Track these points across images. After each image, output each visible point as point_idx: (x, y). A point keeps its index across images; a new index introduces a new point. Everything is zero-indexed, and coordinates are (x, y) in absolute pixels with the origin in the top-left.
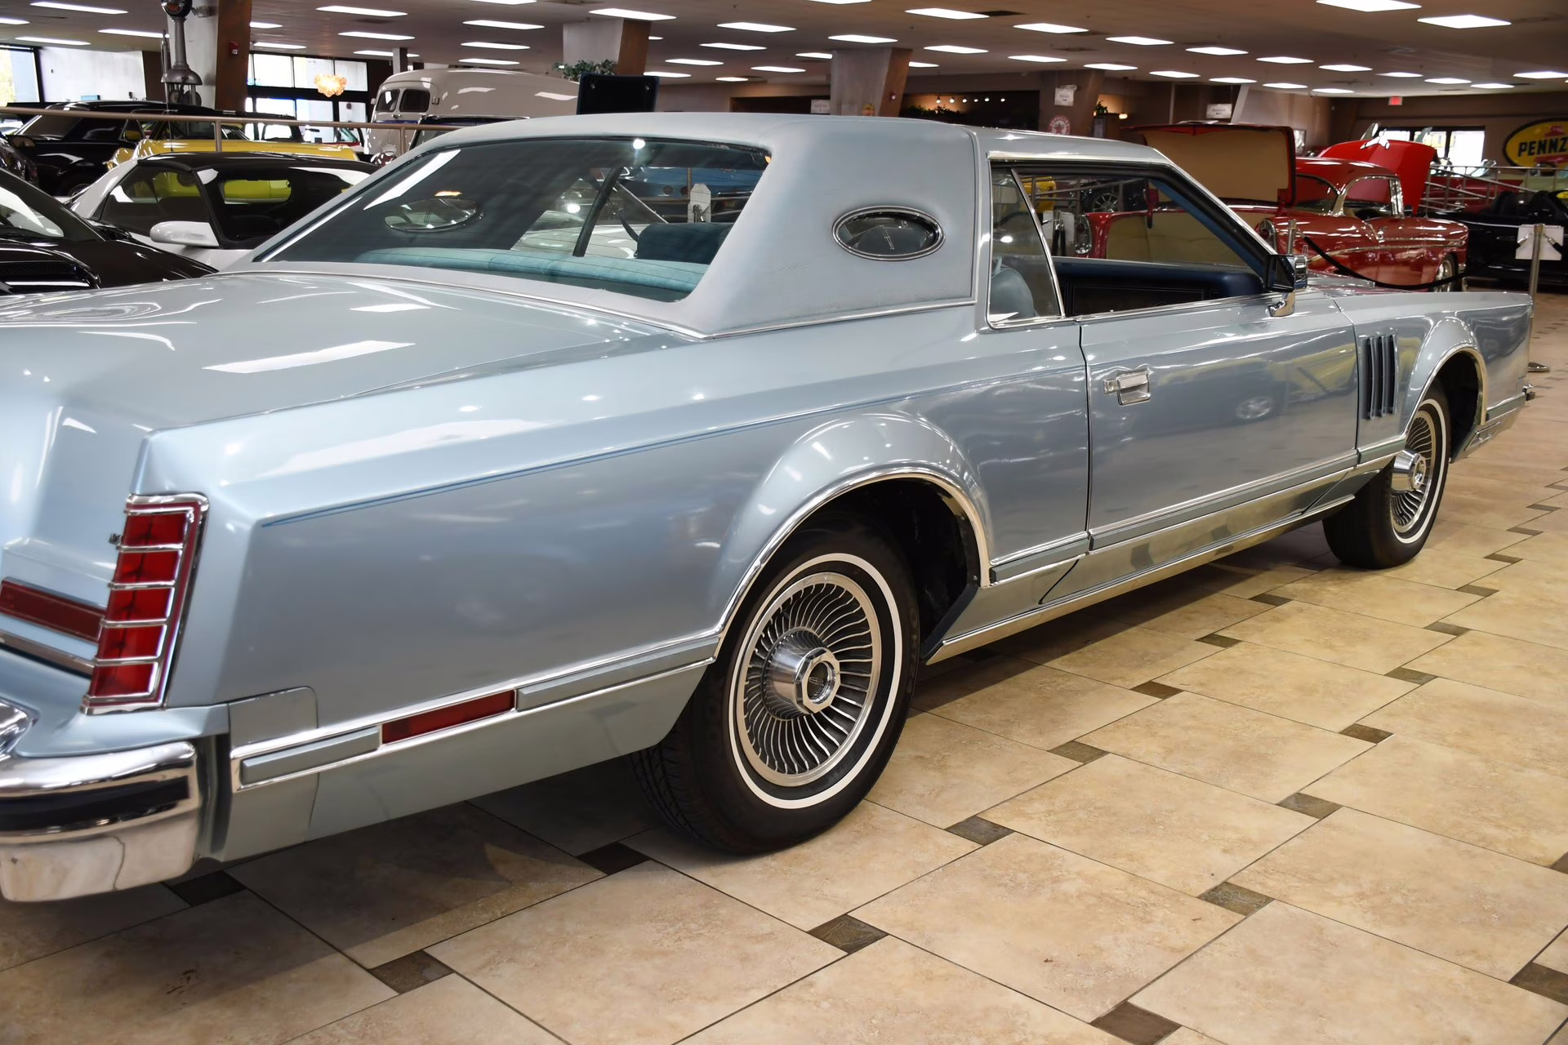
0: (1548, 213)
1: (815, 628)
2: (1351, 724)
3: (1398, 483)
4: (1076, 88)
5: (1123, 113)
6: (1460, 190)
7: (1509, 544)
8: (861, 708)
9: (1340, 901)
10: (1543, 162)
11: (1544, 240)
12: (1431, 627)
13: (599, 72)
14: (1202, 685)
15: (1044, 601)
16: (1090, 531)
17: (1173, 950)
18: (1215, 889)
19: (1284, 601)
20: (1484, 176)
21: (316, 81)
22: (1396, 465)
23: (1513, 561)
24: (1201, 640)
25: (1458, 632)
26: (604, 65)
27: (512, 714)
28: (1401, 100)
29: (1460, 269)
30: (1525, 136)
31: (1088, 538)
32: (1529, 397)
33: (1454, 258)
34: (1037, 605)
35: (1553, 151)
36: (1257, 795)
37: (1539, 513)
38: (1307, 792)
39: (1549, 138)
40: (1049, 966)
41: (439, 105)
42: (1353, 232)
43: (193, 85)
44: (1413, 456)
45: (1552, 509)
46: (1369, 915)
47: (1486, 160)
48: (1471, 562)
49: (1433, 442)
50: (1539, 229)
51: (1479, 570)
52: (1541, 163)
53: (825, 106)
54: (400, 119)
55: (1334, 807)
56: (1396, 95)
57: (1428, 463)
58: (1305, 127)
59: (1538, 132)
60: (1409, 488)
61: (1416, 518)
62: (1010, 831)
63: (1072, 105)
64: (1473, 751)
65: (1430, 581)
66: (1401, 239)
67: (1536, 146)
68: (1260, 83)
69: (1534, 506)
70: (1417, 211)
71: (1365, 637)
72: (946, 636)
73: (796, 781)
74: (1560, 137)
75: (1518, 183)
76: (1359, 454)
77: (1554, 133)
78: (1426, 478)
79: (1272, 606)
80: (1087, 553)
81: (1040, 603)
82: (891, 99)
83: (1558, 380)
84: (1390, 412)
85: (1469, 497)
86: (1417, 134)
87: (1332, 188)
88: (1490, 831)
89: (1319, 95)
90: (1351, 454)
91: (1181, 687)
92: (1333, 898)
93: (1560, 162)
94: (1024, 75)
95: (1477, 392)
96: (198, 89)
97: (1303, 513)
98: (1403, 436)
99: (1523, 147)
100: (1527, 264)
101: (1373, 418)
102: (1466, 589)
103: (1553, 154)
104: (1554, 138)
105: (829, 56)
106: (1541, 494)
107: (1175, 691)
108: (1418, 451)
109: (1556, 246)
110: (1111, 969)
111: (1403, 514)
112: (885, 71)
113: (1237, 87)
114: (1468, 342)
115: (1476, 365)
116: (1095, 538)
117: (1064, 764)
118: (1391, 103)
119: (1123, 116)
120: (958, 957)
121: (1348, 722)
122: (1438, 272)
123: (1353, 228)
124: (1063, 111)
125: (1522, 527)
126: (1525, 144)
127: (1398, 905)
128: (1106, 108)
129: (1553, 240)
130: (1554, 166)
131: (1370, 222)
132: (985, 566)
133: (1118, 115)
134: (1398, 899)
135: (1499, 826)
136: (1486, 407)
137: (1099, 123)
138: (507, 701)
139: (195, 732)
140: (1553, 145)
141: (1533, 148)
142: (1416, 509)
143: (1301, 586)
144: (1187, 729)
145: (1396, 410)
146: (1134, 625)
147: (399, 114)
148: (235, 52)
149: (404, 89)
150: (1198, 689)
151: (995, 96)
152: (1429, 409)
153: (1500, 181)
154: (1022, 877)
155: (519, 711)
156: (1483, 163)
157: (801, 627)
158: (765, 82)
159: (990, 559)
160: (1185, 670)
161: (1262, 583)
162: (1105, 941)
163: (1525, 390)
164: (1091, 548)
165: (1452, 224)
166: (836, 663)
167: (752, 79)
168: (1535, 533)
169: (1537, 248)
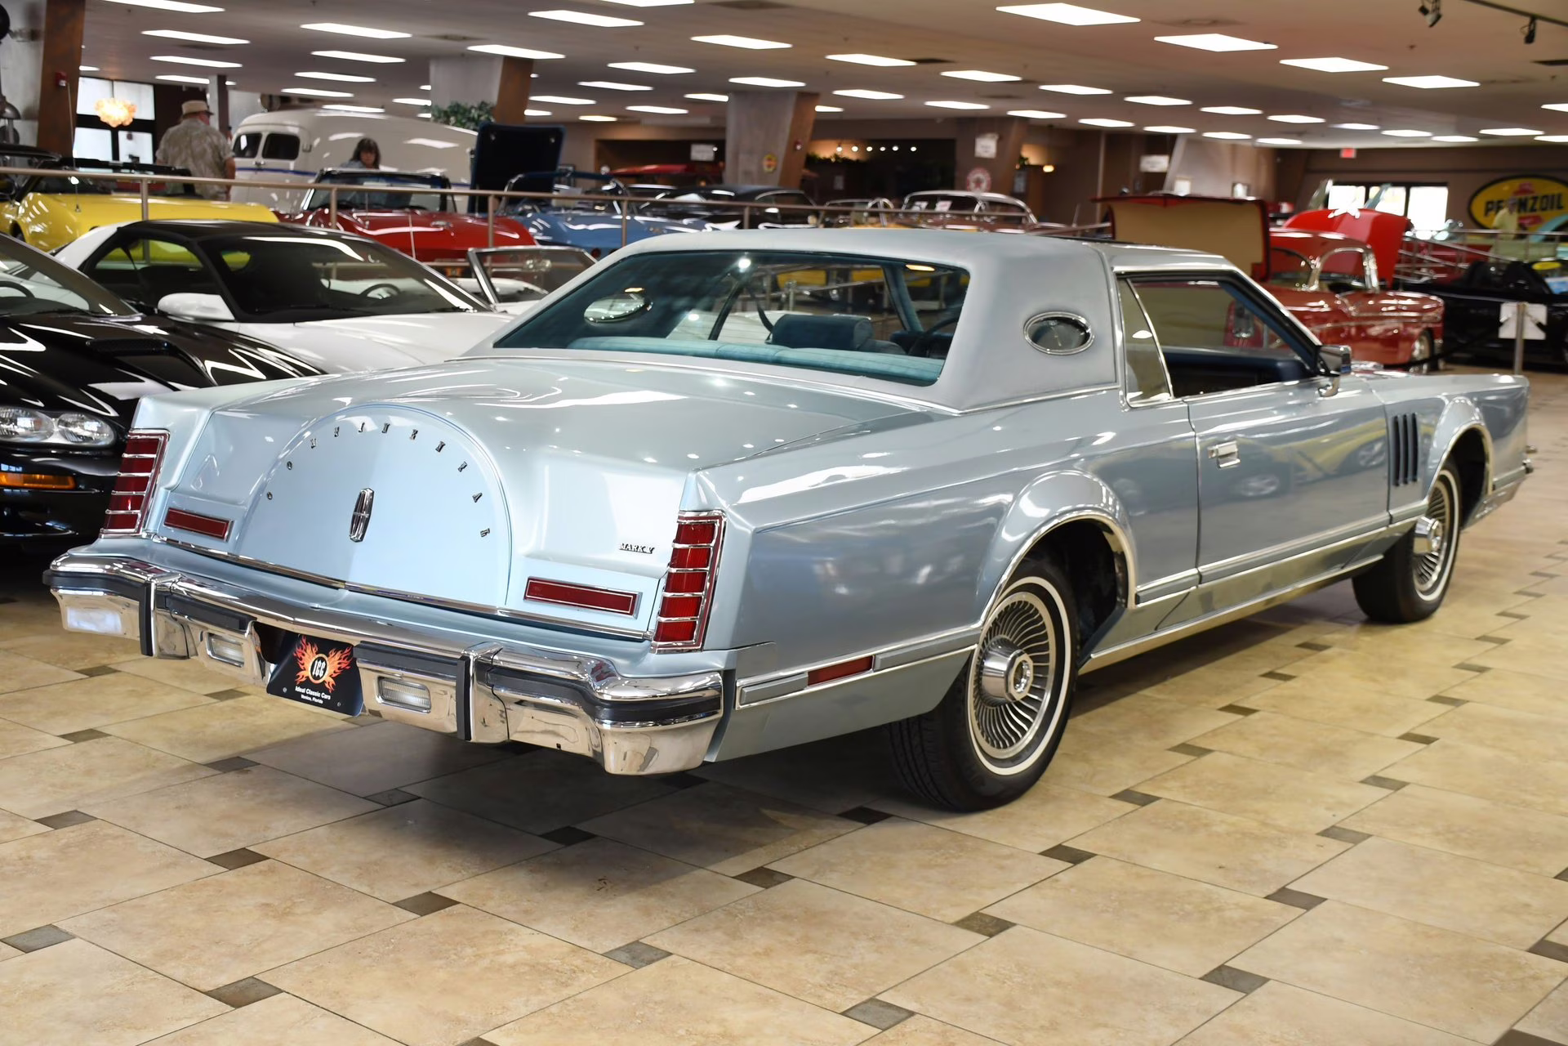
1: (1010, 638)
2: (1405, 732)
3: (1419, 547)
4: (997, 137)
5: (1048, 164)
6: (1426, 257)
7: (1517, 604)
8: (1041, 702)
9: (1423, 836)
11: (1527, 320)
12: (1456, 667)
13: (476, 116)
14: (1274, 706)
15: (1160, 627)
16: (1199, 569)
17: (1308, 861)
18: (1327, 830)
19: (1325, 647)
20: (1449, 239)
21: (98, 107)
22: (1417, 531)
23: (1521, 617)
24: (1264, 675)
25: (1482, 670)
26: (480, 108)
27: (870, 674)
28: (1354, 151)
29: (1436, 345)
30: (1490, 194)
31: (1197, 574)
32: (1528, 470)
33: (1430, 334)
34: (1153, 631)
36: (1342, 776)
37: (1539, 579)
38: (1379, 775)
39: (1517, 197)
40: (1221, 870)
41: (311, 153)
42: (1322, 307)
43: (10, 119)
44: (1431, 522)
45: (1552, 576)
46: (1446, 844)
47: (1450, 221)
48: (1486, 618)
49: (1447, 510)
50: (1521, 308)
51: (1495, 625)
53: (707, 152)
54: (263, 167)
55: (1404, 784)
56: (1349, 147)
57: (1444, 528)
58: (1249, 181)
60: (1426, 551)
61: (1434, 577)
62: (1158, 798)
63: (994, 156)
64: (1507, 750)
65: (1451, 633)
66: (1370, 314)
68: (1200, 133)
69: (1536, 574)
70: (1391, 283)
71: (1403, 673)
72: (1095, 650)
73: (1005, 754)
74: (1530, 196)
75: (1487, 248)
76: (1391, 516)
77: (1522, 191)
78: (1442, 542)
79: (1314, 652)
80: (1197, 587)
82: (795, 149)
83: (1547, 460)
84: (1415, 480)
85: (1473, 566)
86: (1374, 191)
87: (1306, 262)
88: (1528, 798)
89: (1264, 145)
90: (1384, 517)
91: (1257, 708)
92: (1417, 835)
93: (1533, 223)
94: (939, 121)
96: (17, 124)
97: (1343, 568)
98: (1425, 502)
99: (1490, 206)
100: (1510, 343)
101: (1402, 485)
102: (1484, 638)
104: (1524, 196)
105: (724, 98)
106: (1541, 563)
107: (1252, 711)
108: (1434, 517)
109: (1539, 325)
110: (1266, 871)
111: (1422, 574)
112: (789, 118)
113: (1174, 137)
114: (1476, 419)
115: (1484, 440)
116: (1203, 574)
118: (1344, 155)
119: (1048, 169)
120: (1156, 866)
122: (1413, 350)
123: (1321, 303)
124: (984, 163)
125: (1527, 590)
126: (1492, 202)
127: (1466, 839)
128: (1027, 159)
129: (1536, 319)
131: (1346, 297)
132: (1135, 588)
133: (1043, 167)
134: (1465, 835)
136: (1493, 479)
137: (1020, 176)
138: (868, 663)
140: (1523, 204)
142: (1433, 570)
143: (1337, 636)
144: (1272, 736)
145: (1419, 479)
146: (1202, 665)
147: (262, 161)
148: (63, 83)
149: (267, 133)
150: (1274, 709)
151: (905, 144)
152: (1443, 479)
154: (1181, 824)
155: (875, 671)
156: (1447, 225)
157: (1003, 636)
158: (637, 123)
160: (1257, 697)
161: (1303, 634)
162: (1256, 857)
163: (1525, 464)
164: (1200, 583)
165: (1423, 297)
166: (1031, 663)
167: (621, 120)
168: (1538, 596)
169: (1520, 327)
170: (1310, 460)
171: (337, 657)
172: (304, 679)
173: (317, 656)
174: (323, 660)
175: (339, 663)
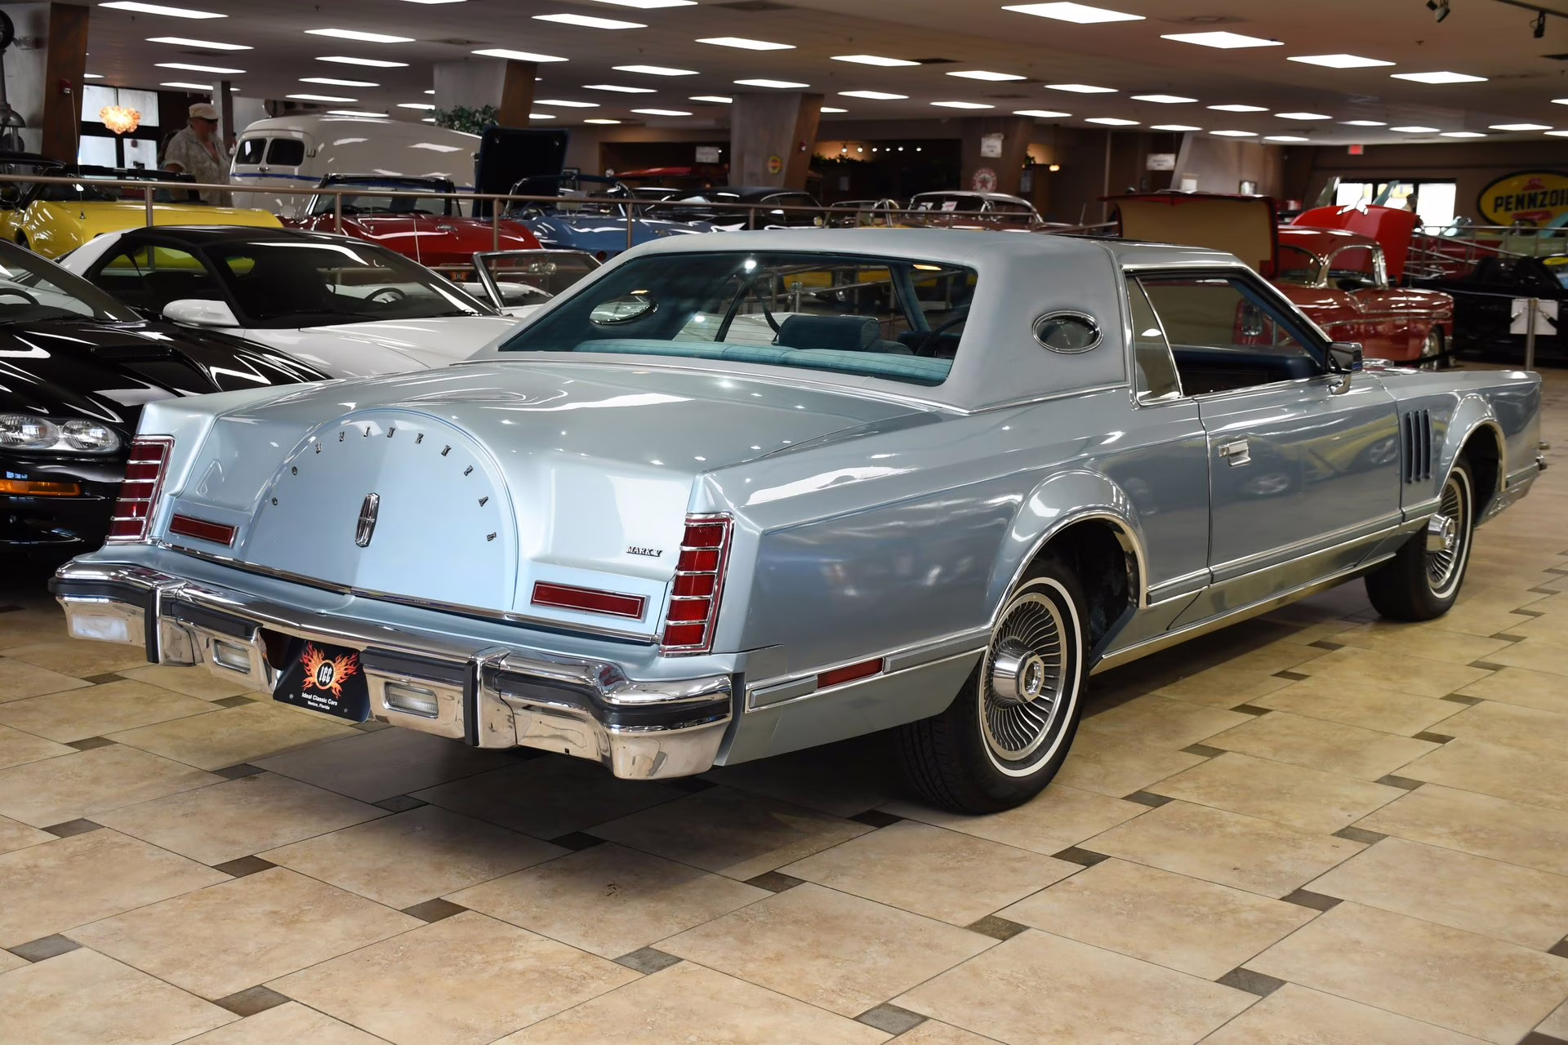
0: (1535, 281)
1: (1021, 638)
2: (1420, 731)
3: (1432, 544)
4: (1002, 137)
5: (1054, 164)
6: (1435, 253)
7: (1532, 602)
8: (1052, 703)
9: (1439, 836)
10: (1522, 219)
11: (1539, 314)
12: (1471, 665)
13: (480, 120)
14: (1287, 706)
15: (1171, 627)
16: (1211, 568)
17: (1323, 862)
18: (1343, 830)
19: (1340, 646)
20: (1457, 235)
21: (103, 114)
22: (1430, 529)
23: (1536, 615)
24: (1277, 675)
25: (1496, 668)
26: (484, 112)
27: (880, 676)
28: (1362, 148)
29: (1447, 342)
30: (1501, 189)
31: (1209, 573)
32: (1542, 467)
33: (1440, 331)
35: (1532, 206)
36: (1357, 776)
37: (1555, 576)
38: (1395, 774)
39: (1527, 192)
40: (1235, 872)
41: (316, 158)
42: (1331, 304)
43: (15, 127)
44: (1444, 519)
46: (1462, 844)
47: (1458, 217)
48: (1500, 616)
49: (1460, 507)
50: (1533, 304)
51: (1509, 623)
52: (1520, 220)
53: (712, 154)
54: (267, 172)
55: (1420, 784)
56: (1357, 143)
57: (1457, 525)
58: (1256, 179)
59: (1515, 186)
60: (1439, 548)
61: (1448, 575)
62: (1171, 799)
63: (999, 156)
64: (1524, 748)
65: (1465, 631)
66: (1380, 311)
67: (1513, 200)
68: (1206, 131)
69: (1550, 571)
70: (1400, 280)
71: (1416, 672)
72: (1106, 651)
73: (1017, 756)
74: (1539, 191)
75: (1497, 244)
76: (1404, 514)
77: (1532, 186)
78: (1455, 540)
79: (1328, 650)
80: (1208, 587)
81: (1167, 629)
82: (800, 150)
83: (1559, 456)
84: (1427, 477)
85: (1486, 563)
86: (1382, 188)
87: (1315, 259)
88: (1546, 796)
89: (1271, 143)
90: (1396, 514)
91: (1270, 708)
92: (1433, 835)
93: (1541, 219)
94: (944, 121)
95: (1496, 462)
97: (1355, 566)
98: (1438, 499)
99: (1499, 202)
100: (1522, 338)
101: (1414, 482)
102: (1498, 636)
103: (1532, 210)
104: (1533, 192)
105: (729, 100)
106: (1556, 560)
107: (1266, 711)
108: (1447, 514)
109: (1551, 321)
110: (1282, 873)
111: (1436, 572)
112: (794, 119)
113: (1181, 134)
114: (1488, 415)
115: (1496, 437)
116: (1215, 573)
117: (1194, 759)
118: (1351, 152)
119: (1054, 168)
120: (1169, 868)
121: (1419, 730)
122: (1424, 346)
123: (1331, 300)
124: (989, 163)
125: (1542, 587)
126: (1501, 198)
127: (1483, 839)
128: (1033, 158)
129: (1548, 315)
130: (1535, 225)
131: (1355, 294)
132: (1145, 588)
133: (1049, 166)
134: (1482, 835)
135: (1551, 794)
136: (1506, 476)
137: (1026, 175)
138: (878, 665)
139: (730, 669)
140: (1532, 200)
141: (1510, 203)
142: (1447, 568)
144: (1285, 735)
145: (1431, 476)
146: (1215, 665)
147: (267, 167)
148: (68, 91)
149: (272, 139)
150: (1287, 709)
151: (910, 144)
152: (1455, 476)
153: (1478, 242)
154: (1195, 825)
155: (885, 674)
156: (1455, 221)
157: (1013, 637)
158: (642, 125)
159: (1147, 586)
160: (1270, 696)
161: (1316, 633)
162: (1271, 858)
163: (1538, 461)
164: (1213, 583)
165: (1433, 294)
166: (1041, 664)
167: (625, 122)
168: (1553, 593)
169: (1532, 323)
170: (1321, 458)
171: (343, 663)
172: (310, 685)
173: (324, 662)
174: (329, 666)
175: (346, 669)
